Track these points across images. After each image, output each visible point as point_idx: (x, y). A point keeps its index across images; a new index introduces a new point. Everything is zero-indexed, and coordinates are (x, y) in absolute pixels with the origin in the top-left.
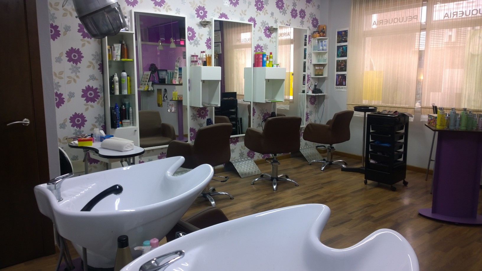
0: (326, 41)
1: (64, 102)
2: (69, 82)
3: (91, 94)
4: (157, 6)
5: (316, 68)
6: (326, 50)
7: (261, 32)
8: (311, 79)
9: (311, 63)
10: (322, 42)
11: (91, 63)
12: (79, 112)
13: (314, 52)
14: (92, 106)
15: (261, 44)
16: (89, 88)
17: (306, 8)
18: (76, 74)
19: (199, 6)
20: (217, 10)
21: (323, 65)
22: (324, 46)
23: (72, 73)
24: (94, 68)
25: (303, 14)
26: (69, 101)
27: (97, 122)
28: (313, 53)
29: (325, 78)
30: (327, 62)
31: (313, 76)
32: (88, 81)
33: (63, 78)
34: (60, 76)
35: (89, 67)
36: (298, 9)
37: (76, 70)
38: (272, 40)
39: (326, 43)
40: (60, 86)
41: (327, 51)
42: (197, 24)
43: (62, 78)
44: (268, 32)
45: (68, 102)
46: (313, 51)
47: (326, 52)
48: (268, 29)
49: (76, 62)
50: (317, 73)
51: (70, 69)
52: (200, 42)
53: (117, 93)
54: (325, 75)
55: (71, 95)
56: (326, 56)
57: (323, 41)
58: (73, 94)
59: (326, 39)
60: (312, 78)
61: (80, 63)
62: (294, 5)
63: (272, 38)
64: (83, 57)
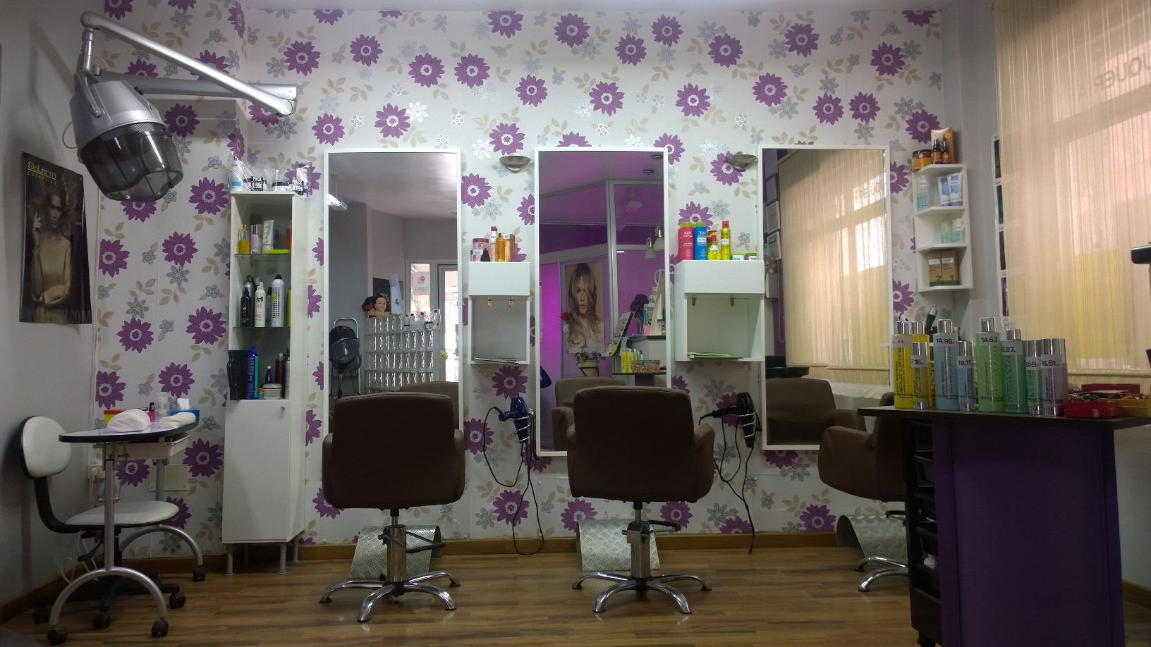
0: (956, 178)
1: (152, 340)
2: (164, 301)
3: (206, 326)
4: (390, 136)
5: (932, 262)
6: (961, 204)
7: (702, 172)
8: (917, 298)
9: (913, 248)
10: (946, 179)
11: (210, 261)
12: (179, 362)
13: (922, 212)
14: (207, 351)
15: (703, 201)
16: (203, 314)
17: (880, 88)
18: (180, 285)
19: (501, 124)
20: (553, 129)
21: (957, 253)
22: (953, 191)
23: (172, 282)
24: (216, 272)
25: (865, 107)
26: (161, 338)
27: (216, 386)
28: (918, 216)
29: (966, 291)
30: (966, 242)
31: (923, 287)
32: (202, 298)
33: (153, 293)
34: (149, 288)
35: (206, 269)
36: (845, 96)
37: (179, 277)
38: (742, 188)
39: (959, 182)
40: (147, 309)
41: (966, 205)
42: (495, 167)
43: (151, 293)
44: (728, 168)
45: (159, 341)
46: (916, 212)
47: (964, 210)
48: (727, 161)
49: (181, 260)
50: (935, 280)
51: (169, 275)
52: (501, 209)
53: (260, 323)
54: (967, 283)
55: (167, 327)
56: (962, 224)
57: (949, 178)
58: (171, 324)
59: (959, 170)
60: (923, 294)
61: (190, 262)
62: (829, 86)
63: (745, 184)
64: (196, 250)
